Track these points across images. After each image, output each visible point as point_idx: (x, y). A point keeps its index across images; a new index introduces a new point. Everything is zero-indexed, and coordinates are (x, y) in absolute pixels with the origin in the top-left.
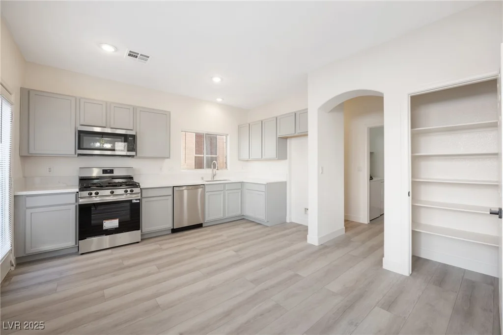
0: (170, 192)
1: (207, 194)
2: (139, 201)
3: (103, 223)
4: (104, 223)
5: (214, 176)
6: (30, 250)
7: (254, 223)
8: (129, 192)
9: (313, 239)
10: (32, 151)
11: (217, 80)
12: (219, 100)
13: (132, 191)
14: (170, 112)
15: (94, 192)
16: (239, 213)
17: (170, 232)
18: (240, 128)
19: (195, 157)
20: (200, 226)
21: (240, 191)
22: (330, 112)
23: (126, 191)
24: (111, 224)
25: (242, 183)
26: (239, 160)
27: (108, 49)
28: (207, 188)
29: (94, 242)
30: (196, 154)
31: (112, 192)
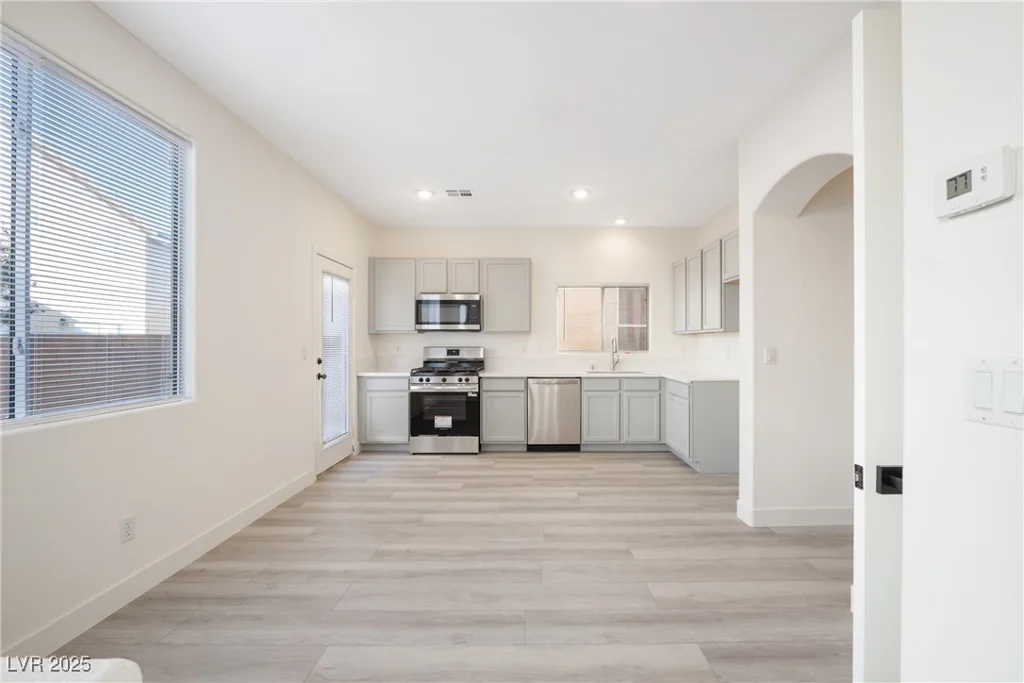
0: (521, 385)
1: (584, 395)
2: (476, 395)
3: (433, 421)
4: (436, 421)
5: (616, 363)
6: (371, 439)
7: (677, 462)
8: (464, 381)
9: (746, 511)
10: (378, 328)
11: (581, 194)
12: (620, 222)
13: (467, 380)
14: (530, 260)
15: (424, 378)
16: (654, 438)
17: (525, 449)
18: (674, 268)
19: (619, 328)
20: (574, 448)
21: (657, 394)
22: (800, 215)
23: (460, 380)
24: (443, 422)
25: (661, 380)
26: (674, 333)
27: (425, 195)
28: (586, 385)
29: (426, 442)
30: (620, 323)
31: (444, 380)
